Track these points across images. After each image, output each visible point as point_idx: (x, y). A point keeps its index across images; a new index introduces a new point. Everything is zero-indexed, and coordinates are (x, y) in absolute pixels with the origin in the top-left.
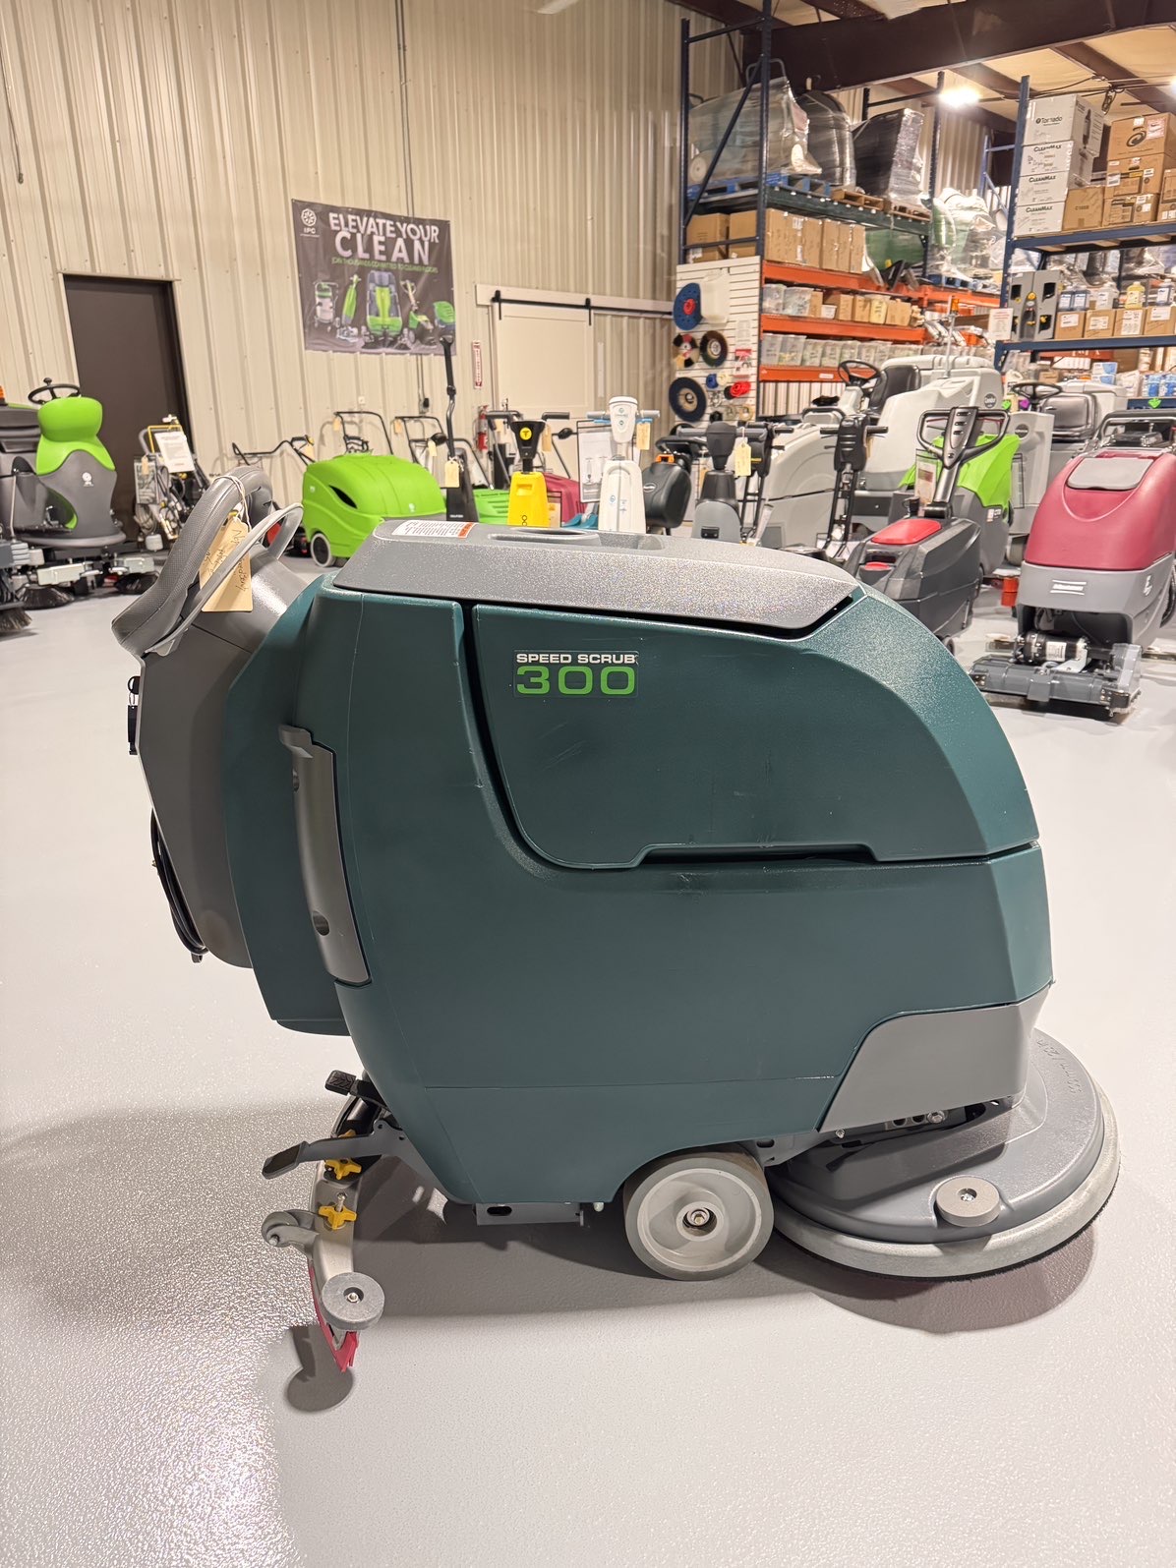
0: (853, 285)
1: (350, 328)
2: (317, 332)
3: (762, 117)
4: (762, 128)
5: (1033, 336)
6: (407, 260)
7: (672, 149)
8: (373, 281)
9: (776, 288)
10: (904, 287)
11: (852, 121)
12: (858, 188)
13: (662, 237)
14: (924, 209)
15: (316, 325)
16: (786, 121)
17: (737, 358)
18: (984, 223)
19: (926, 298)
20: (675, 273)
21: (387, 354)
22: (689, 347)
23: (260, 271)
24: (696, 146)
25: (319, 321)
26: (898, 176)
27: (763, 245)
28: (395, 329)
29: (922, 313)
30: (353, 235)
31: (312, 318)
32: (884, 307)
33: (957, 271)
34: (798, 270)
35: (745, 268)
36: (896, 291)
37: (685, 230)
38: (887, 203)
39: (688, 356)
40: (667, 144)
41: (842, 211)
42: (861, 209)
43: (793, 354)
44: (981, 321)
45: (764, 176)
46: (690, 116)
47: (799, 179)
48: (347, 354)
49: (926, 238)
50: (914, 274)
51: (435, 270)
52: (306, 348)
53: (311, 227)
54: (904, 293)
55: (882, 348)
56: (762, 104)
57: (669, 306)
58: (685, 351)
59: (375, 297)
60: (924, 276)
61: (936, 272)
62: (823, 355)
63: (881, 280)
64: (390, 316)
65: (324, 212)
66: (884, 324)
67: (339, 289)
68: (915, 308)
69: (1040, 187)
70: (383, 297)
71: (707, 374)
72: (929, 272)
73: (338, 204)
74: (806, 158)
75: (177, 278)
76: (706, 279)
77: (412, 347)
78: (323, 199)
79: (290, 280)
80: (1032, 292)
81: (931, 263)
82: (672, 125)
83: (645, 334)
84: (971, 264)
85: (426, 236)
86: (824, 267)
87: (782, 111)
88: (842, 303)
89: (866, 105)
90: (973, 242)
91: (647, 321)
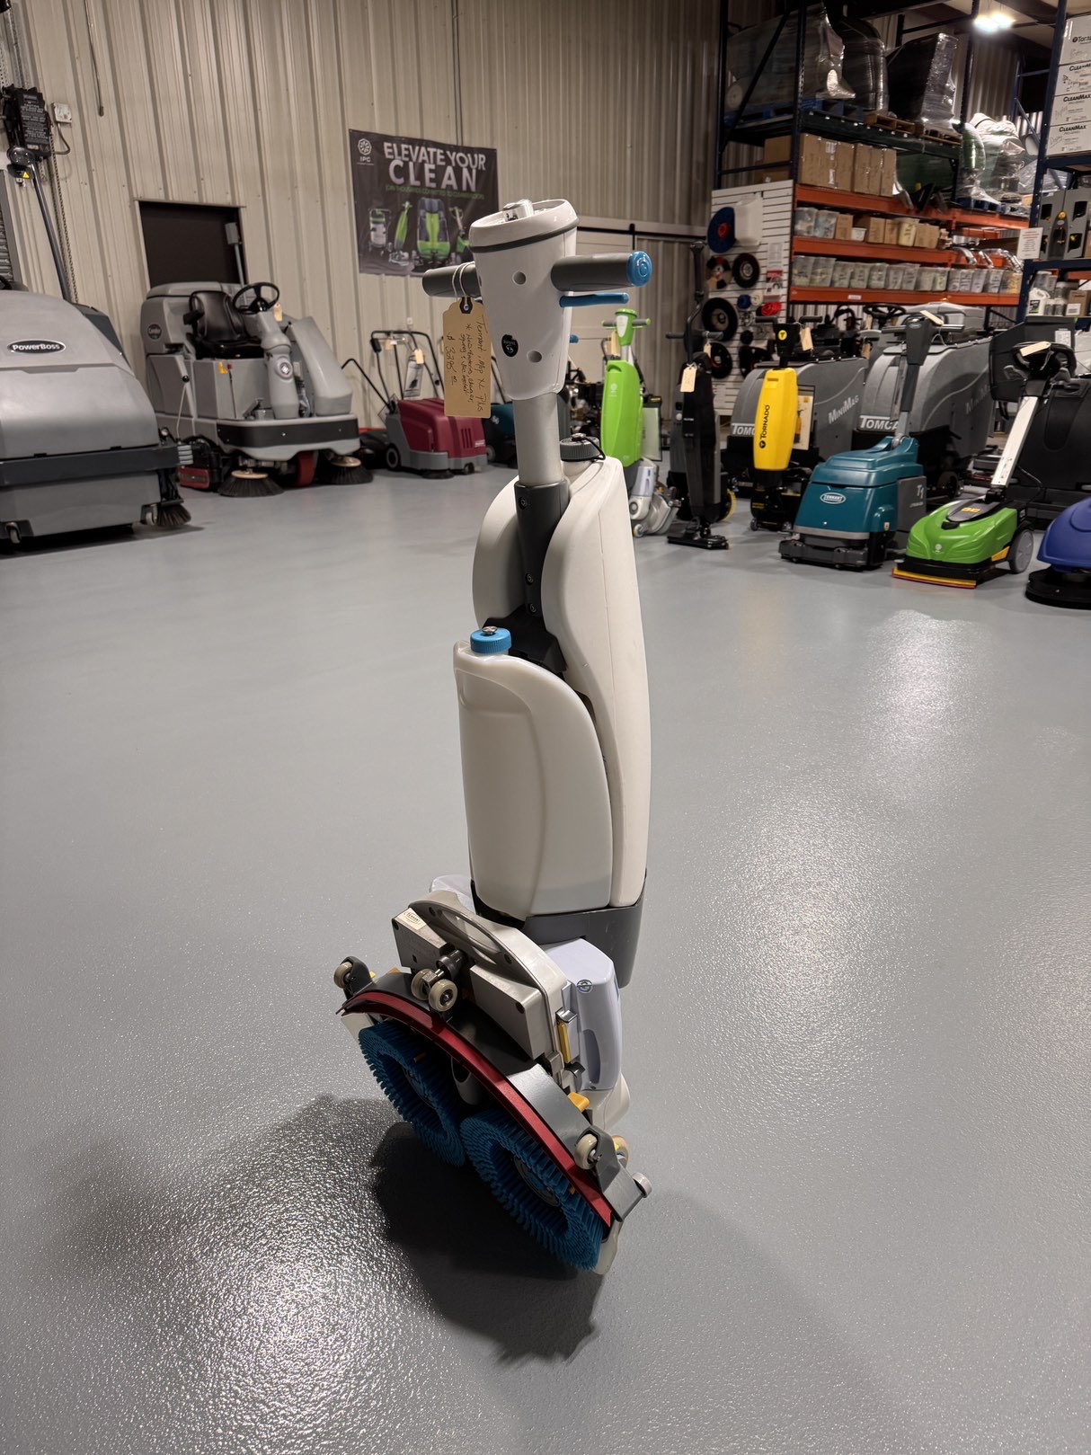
0: (884, 208)
1: (401, 252)
2: (371, 257)
3: (798, 44)
4: (798, 54)
5: (1062, 255)
6: (455, 187)
7: (710, 77)
8: (423, 207)
9: (808, 212)
10: (934, 211)
11: (885, 48)
12: (890, 113)
13: (698, 163)
14: (955, 133)
15: (370, 249)
16: (822, 47)
17: (768, 280)
18: (1014, 147)
19: (954, 221)
20: (711, 198)
22: (722, 269)
23: (319, 199)
24: (733, 74)
25: (372, 246)
26: (931, 100)
27: (797, 169)
28: (442, 253)
29: (950, 236)
30: (406, 164)
31: (366, 243)
32: (914, 229)
33: (987, 196)
34: (829, 192)
35: (780, 191)
36: (925, 214)
37: (721, 156)
38: (920, 126)
39: (721, 278)
40: (705, 72)
41: (874, 136)
42: (893, 133)
43: (824, 276)
44: (1010, 243)
45: (799, 101)
46: (728, 43)
47: (834, 103)
48: (398, 277)
49: (957, 162)
50: (943, 197)
51: (482, 196)
52: (360, 272)
53: (367, 156)
54: (934, 215)
55: (911, 270)
56: (799, 31)
57: (702, 231)
58: (718, 273)
59: (425, 226)
60: (953, 199)
61: (965, 195)
62: (852, 277)
63: (911, 203)
64: (438, 240)
65: (378, 140)
66: (913, 247)
67: (392, 215)
68: (943, 231)
69: (1075, 106)
70: (433, 223)
71: (738, 295)
72: (958, 195)
73: (392, 133)
74: (841, 83)
75: (242, 204)
76: (740, 203)
78: (378, 129)
79: (346, 207)
80: (1063, 212)
81: (960, 187)
82: (710, 54)
83: (679, 256)
84: (1000, 187)
85: (474, 163)
86: (856, 190)
87: (818, 35)
88: (872, 225)
89: (900, 32)
90: (1003, 166)
91: (682, 245)
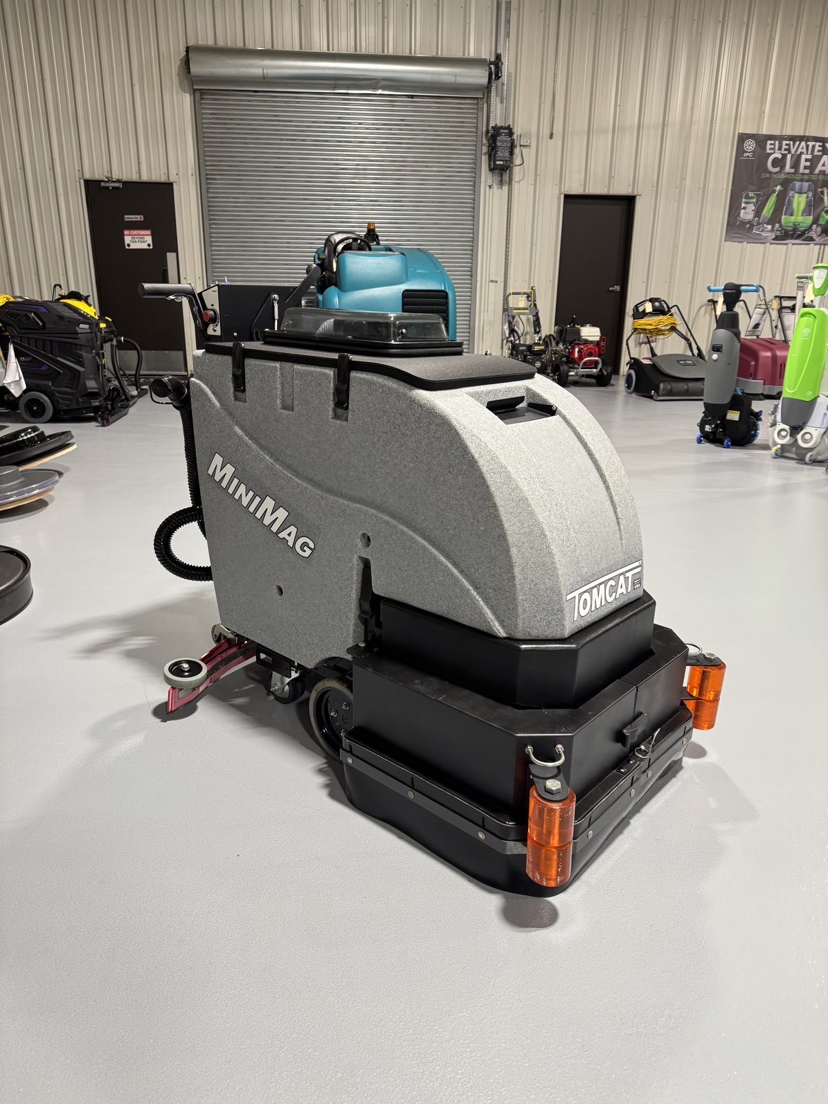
1: (765, 225)
2: (736, 228)
8: (793, 189)
15: (738, 224)
21: (793, 244)
23: (702, 187)
25: (740, 221)
28: (805, 225)
30: (784, 156)
31: (736, 218)
48: (759, 244)
52: (725, 241)
53: (750, 152)
59: (792, 202)
64: (802, 215)
65: (761, 140)
67: (762, 197)
70: (799, 201)
73: (777, 133)
75: (639, 193)
77: (817, 240)
78: (765, 131)
79: (724, 193)
